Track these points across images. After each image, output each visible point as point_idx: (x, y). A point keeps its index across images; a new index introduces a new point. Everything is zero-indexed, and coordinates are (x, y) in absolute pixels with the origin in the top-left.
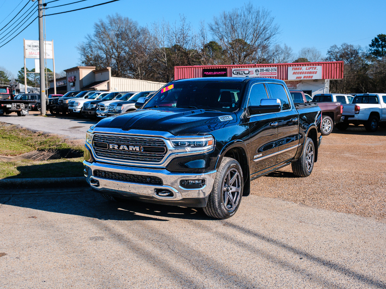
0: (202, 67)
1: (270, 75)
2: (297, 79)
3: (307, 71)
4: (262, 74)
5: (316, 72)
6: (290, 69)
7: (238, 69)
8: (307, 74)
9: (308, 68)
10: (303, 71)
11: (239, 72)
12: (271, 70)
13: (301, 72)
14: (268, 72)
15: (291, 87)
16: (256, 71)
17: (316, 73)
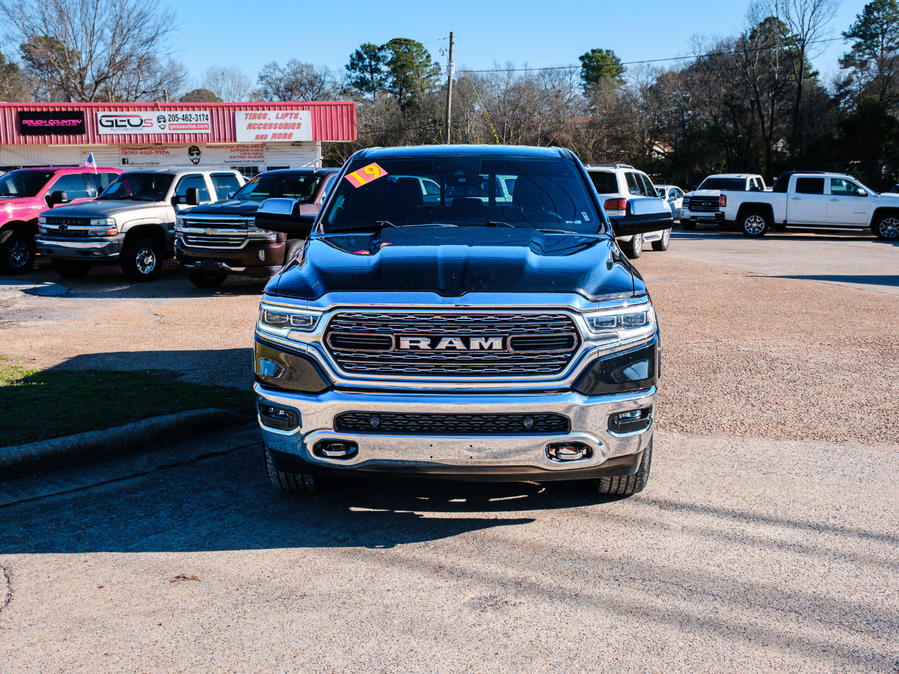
0: (16, 107)
1: (193, 129)
2: (257, 141)
3: (279, 121)
4: (174, 127)
5: (300, 124)
6: (240, 116)
7: (113, 113)
8: (279, 128)
9: (280, 116)
10: (269, 122)
11: (116, 121)
12: (195, 117)
13: (266, 124)
14: (189, 122)
15: (241, 159)
16: (158, 118)
17: (299, 127)
